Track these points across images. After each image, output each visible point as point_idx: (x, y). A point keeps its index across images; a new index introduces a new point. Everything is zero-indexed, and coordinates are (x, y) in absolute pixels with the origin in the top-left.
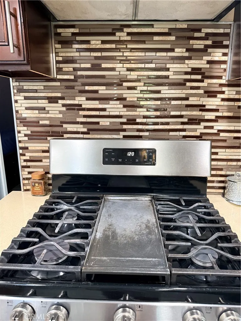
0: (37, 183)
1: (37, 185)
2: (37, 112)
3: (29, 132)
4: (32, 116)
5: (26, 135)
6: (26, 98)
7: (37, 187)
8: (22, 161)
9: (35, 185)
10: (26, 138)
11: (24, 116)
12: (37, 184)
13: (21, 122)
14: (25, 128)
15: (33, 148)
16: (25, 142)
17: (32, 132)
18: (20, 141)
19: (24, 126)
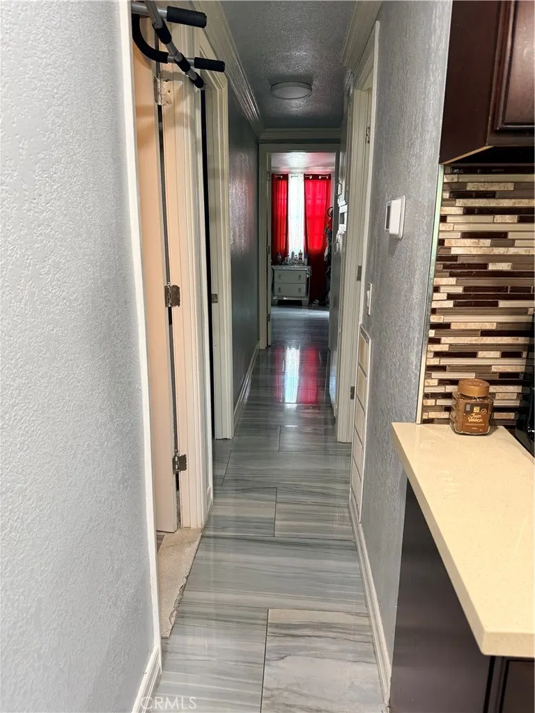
0: (477, 405)
1: (476, 409)
2: (488, 242)
3: (459, 290)
4: (474, 251)
5: (450, 297)
6: (469, 211)
7: (477, 414)
8: (431, 355)
9: (472, 411)
10: (450, 304)
11: (454, 251)
12: (478, 408)
13: (445, 267)
14: (453, 280)
15: (463, 327)
16: (445, 311)
17: (466, 289)
18: (436, 309)
19: (452, 275)
